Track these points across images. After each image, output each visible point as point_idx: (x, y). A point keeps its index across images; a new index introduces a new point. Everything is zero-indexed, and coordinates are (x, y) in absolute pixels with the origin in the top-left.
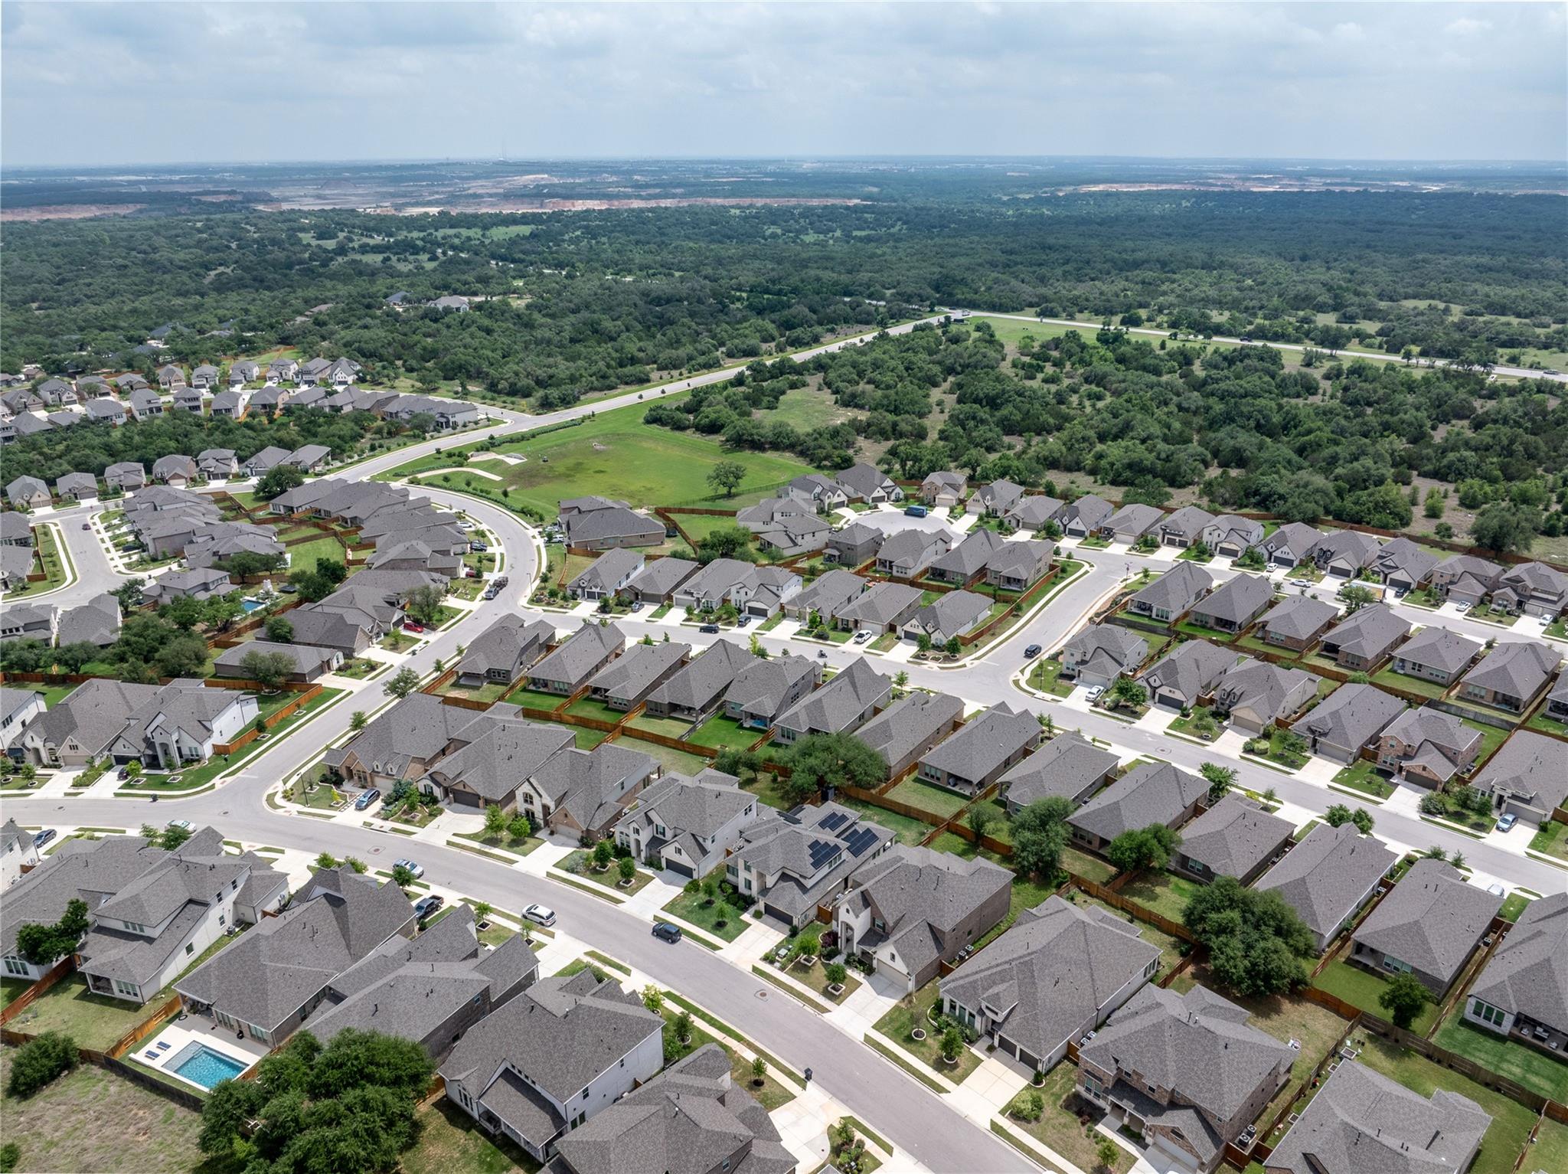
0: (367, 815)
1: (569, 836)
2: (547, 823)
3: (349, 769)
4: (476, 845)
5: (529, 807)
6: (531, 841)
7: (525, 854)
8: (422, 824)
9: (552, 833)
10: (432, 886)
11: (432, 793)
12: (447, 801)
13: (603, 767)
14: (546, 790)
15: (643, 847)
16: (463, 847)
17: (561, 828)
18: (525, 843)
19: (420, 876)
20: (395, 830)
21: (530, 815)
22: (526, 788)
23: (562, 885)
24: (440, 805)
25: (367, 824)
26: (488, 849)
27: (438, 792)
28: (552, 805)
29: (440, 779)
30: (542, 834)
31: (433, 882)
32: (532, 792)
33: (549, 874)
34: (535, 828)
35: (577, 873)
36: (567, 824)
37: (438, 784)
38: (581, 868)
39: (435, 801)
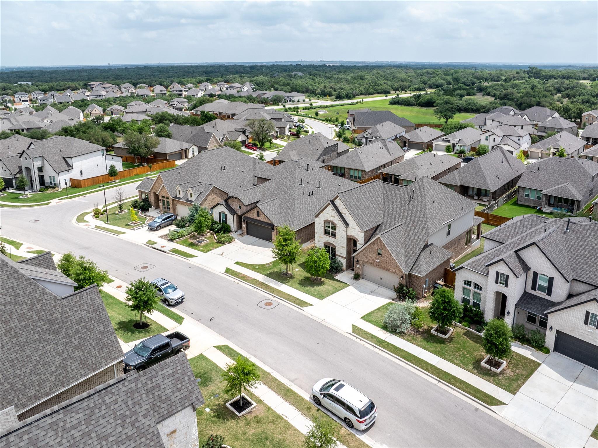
0: (155, 236)
1: (380, 283)
2: (351, 266)
3: (156, 196)
4: (260, 277)
5: (330, 240)
6: (329, 284)
7: (321, 297)
8: (207, 249)
9: (357, 277)
10: (188, 320)
11: (225, 221)
12: (240, 232)
13: (428, 200)
14: (355, 216)
15: (510, 307)
16: (244, 278)
17: (370, 271)
18: (321, 283)
19: (178, 303)
20: (175, 251)
21: (331, 249)
22: (329, 214)
23: (378, 351)
24: (231, 235)
25: (151, 243)
26: (273, 284)
27: (231, 220)
28: (360, 238)
29: (234, 205)
30: (345, 276)
31: (191, 314)
32: (337, 220)
33: (356, 330)
34: (335, 269)
35: (401, 334)
36: (379, 266)
37: (233, 212)
38: (407, 328)
39: (226, 229)
